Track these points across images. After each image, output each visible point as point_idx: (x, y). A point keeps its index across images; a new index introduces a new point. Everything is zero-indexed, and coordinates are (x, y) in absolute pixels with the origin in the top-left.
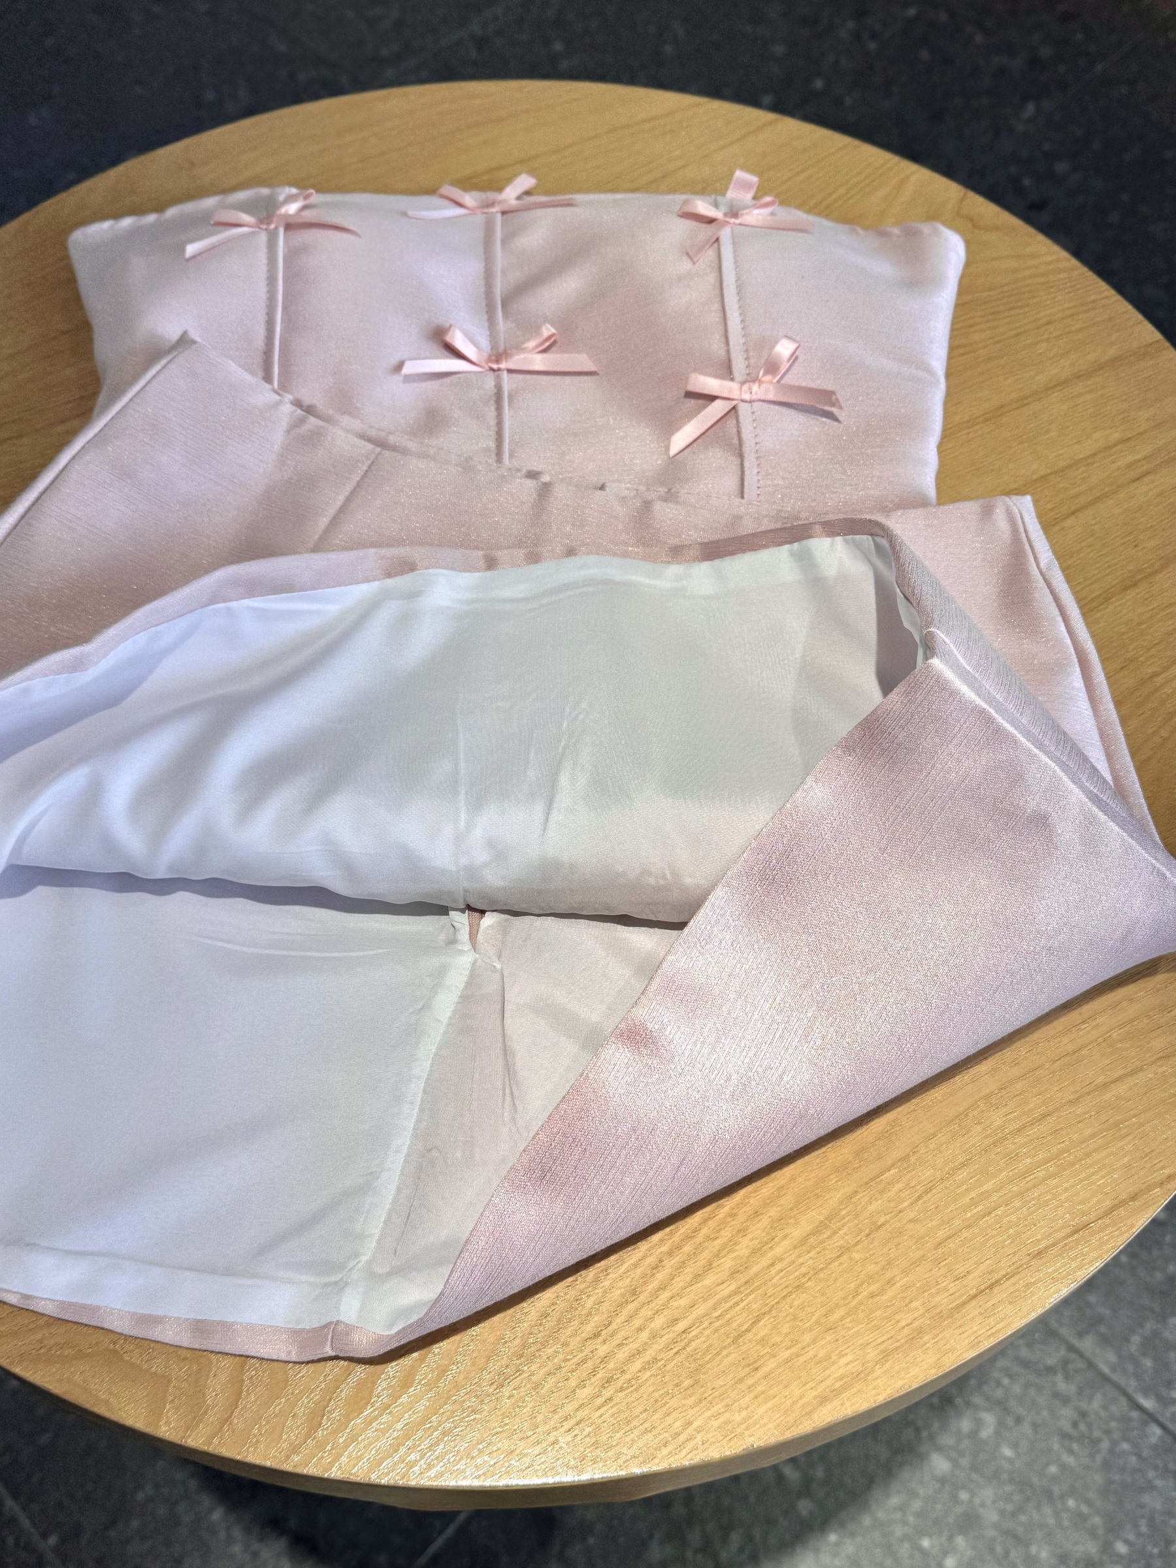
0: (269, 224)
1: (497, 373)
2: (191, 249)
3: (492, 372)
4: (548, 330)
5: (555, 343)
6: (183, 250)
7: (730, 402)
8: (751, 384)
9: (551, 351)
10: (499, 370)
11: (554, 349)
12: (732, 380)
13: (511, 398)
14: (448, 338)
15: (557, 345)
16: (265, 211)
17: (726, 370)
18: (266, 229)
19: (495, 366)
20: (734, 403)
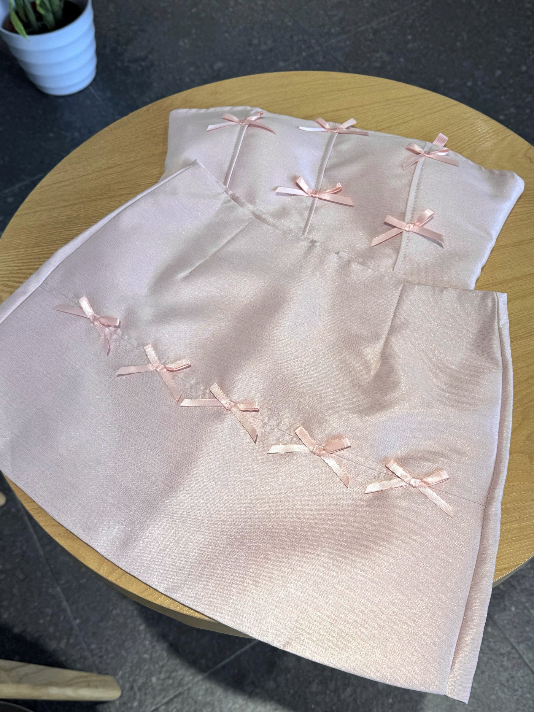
0: (243, 123)
1: (314, 198)
2: (210, 127)
3: (312, 197)
4: (339, 185)
5: (341, 190)
6: (207, 127)
7: (400, 230)
8: (410, 225)
9: (337, 194)
10: (315, 197)
11: (340, 193)
12: (404, 221)
13: (317, 209)
14: (298, 181)
15: (341, 192)
16: (243, 116)
17: (403, 216)
18: (241, 124)
19: (314, 196)
20: (402, 231)
